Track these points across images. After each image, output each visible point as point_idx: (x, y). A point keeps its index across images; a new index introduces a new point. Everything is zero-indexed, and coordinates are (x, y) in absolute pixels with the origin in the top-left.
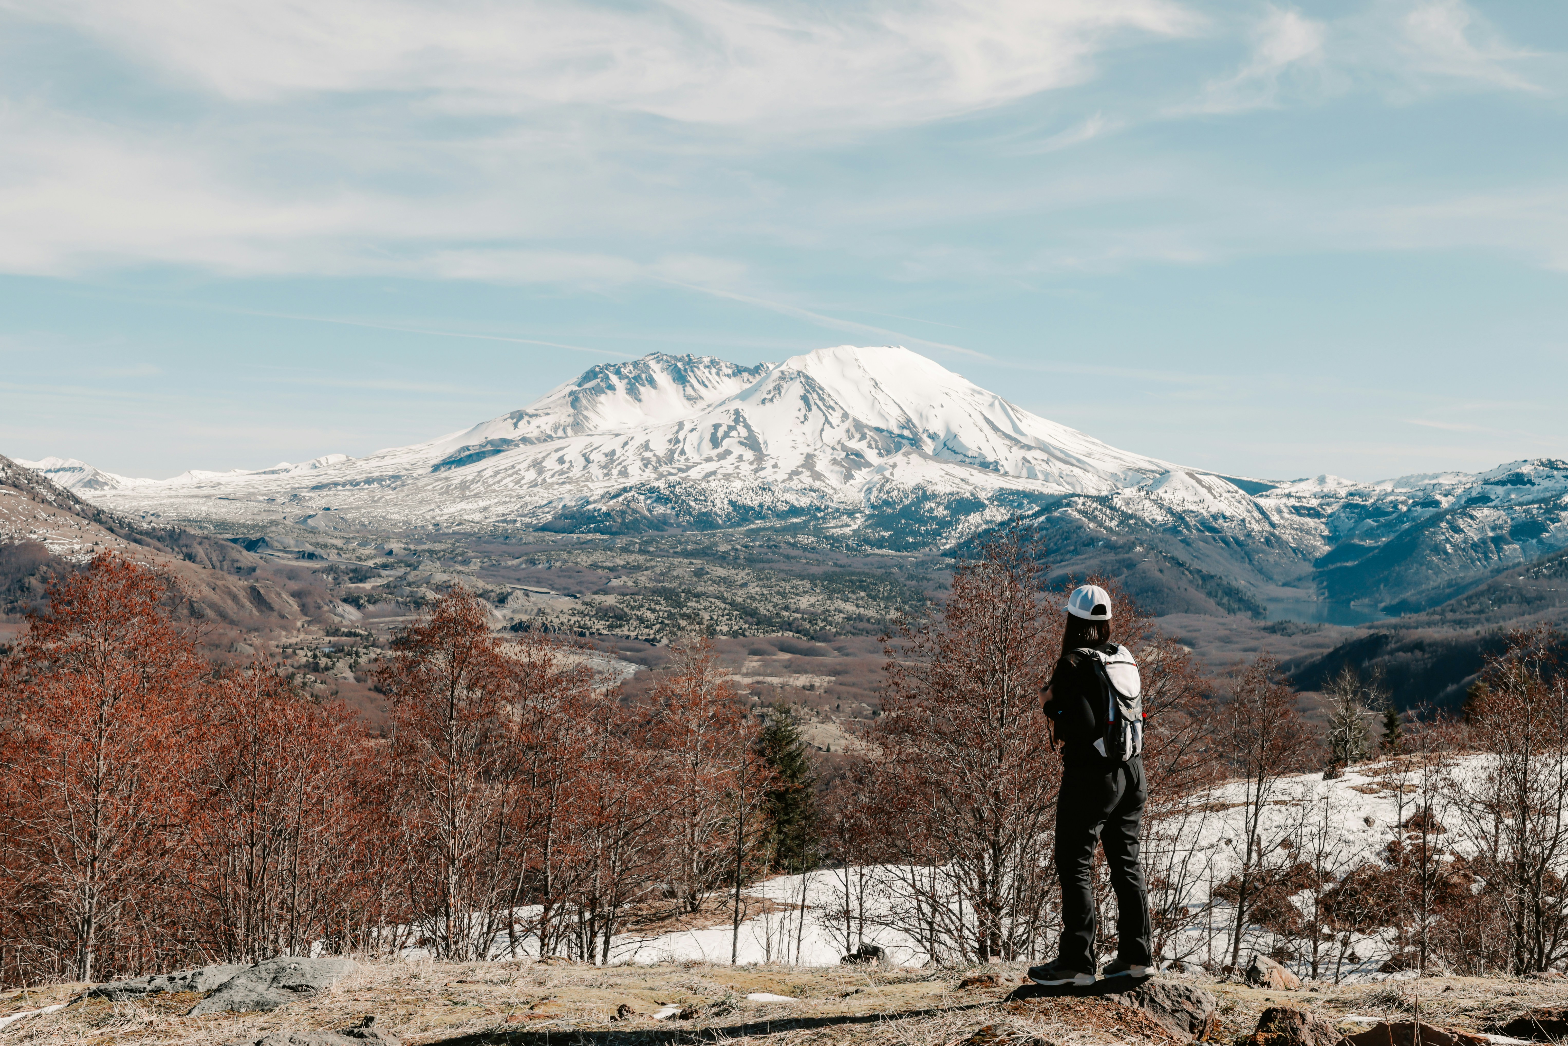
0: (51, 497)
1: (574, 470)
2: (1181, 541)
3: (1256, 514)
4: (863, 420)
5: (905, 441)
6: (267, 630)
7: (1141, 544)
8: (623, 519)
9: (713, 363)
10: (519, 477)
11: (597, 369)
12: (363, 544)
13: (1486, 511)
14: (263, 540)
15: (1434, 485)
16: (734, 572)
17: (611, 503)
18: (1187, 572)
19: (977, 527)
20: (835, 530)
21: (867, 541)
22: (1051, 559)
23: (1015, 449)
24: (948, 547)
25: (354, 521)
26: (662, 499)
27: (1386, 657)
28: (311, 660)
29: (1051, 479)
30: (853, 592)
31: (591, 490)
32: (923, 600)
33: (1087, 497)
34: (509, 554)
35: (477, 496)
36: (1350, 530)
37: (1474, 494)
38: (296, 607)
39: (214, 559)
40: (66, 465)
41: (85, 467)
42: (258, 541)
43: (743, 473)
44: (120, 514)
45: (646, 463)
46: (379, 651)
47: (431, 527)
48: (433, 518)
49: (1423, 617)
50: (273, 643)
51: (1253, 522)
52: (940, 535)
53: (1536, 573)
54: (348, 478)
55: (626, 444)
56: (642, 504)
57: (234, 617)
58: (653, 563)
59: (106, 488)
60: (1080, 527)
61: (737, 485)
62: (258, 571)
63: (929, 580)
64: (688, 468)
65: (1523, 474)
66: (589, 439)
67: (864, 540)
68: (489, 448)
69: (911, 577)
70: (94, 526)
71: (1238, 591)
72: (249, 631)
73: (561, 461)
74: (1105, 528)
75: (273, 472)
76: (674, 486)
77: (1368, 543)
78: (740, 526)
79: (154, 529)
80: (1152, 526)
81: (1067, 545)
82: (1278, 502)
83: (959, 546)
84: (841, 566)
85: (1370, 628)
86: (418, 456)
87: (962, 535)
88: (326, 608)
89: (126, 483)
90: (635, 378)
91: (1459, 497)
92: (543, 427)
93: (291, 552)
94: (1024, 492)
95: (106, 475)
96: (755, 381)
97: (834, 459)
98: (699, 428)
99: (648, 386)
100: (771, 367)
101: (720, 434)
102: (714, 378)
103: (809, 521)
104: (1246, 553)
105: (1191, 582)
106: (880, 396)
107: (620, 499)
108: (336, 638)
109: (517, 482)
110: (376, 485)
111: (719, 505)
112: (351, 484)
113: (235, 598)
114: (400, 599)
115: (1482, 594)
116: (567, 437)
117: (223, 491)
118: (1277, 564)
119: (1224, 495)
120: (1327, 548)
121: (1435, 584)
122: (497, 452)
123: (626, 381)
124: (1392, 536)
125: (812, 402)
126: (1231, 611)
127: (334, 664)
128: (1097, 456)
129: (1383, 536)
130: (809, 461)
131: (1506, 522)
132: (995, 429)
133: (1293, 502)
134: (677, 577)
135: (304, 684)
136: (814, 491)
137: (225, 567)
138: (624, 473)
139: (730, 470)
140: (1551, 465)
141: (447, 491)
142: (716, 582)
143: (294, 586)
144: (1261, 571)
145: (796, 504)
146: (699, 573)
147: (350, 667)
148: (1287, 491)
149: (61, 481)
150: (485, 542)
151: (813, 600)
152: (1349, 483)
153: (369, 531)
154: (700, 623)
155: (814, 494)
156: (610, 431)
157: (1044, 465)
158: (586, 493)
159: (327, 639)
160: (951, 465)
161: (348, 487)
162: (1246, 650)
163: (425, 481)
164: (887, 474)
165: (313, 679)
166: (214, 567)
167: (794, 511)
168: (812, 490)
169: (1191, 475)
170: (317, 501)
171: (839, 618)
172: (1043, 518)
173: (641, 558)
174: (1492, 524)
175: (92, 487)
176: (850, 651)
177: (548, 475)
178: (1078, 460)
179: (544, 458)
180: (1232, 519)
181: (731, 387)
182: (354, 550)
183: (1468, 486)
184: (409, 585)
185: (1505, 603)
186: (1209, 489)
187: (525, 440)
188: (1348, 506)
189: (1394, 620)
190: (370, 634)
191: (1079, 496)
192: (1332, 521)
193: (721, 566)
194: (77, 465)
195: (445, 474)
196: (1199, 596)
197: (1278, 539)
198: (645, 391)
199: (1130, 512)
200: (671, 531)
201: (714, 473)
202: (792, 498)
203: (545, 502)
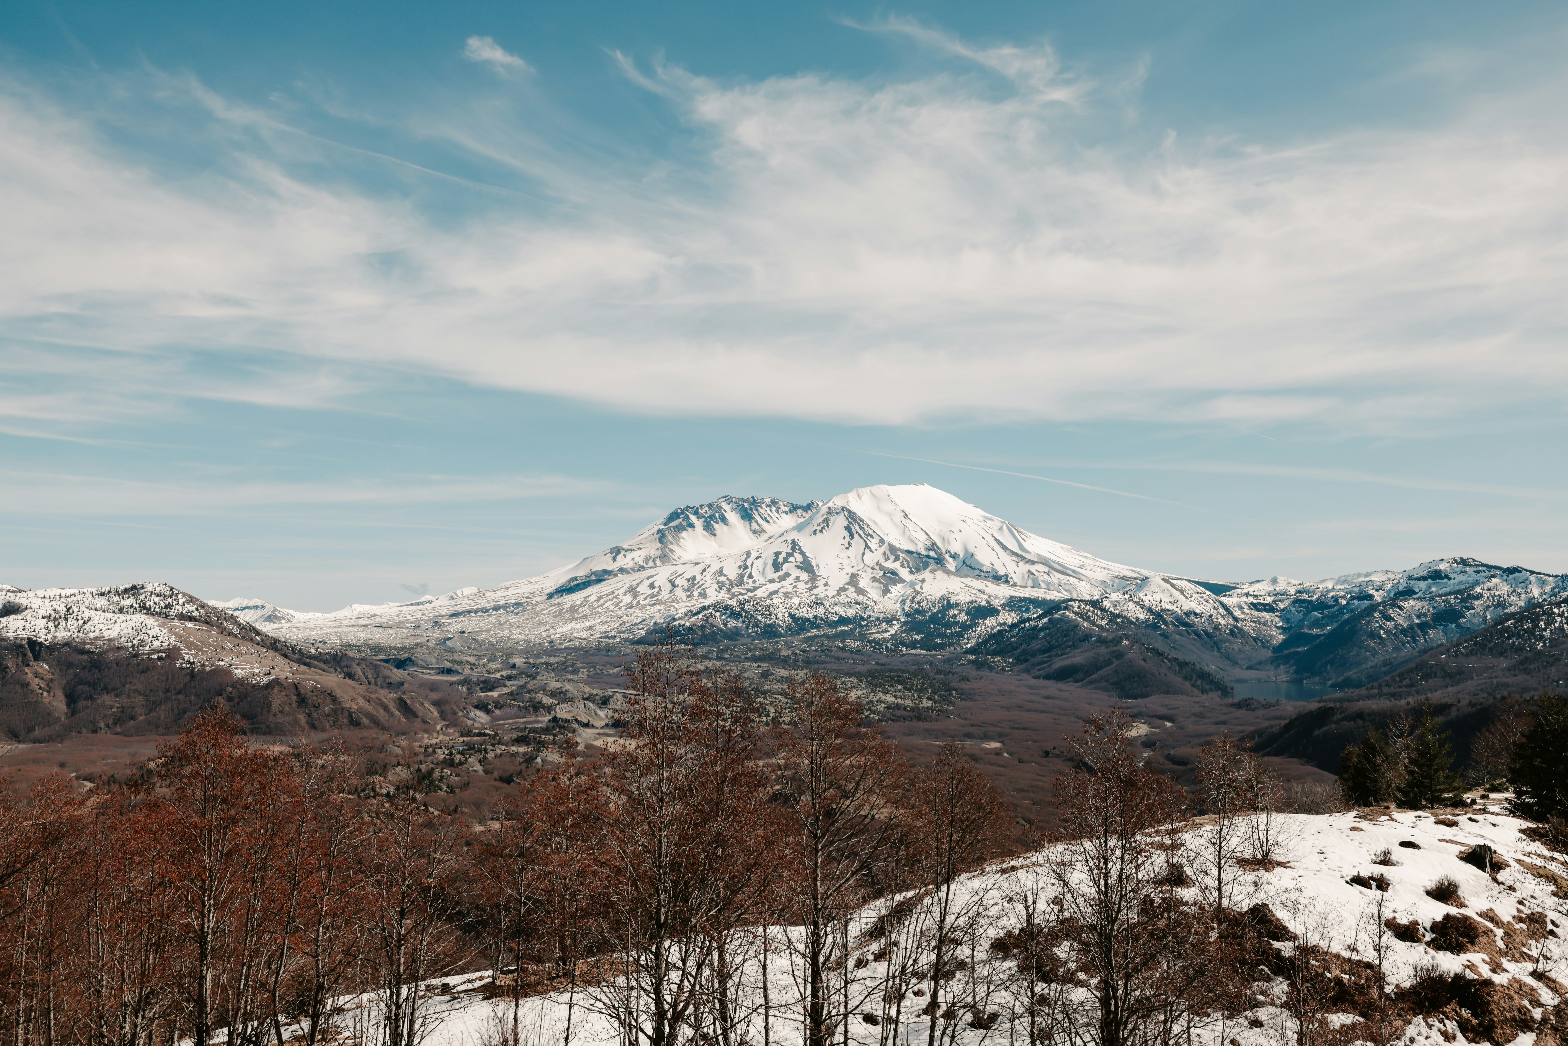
0: (236, 631)
1: (663, 593)
2: (1160, 635)
3: (1221, 611)
4: (897, 544)
5: (931, 561)
6: (412, 733)
7: (1127, 639)
8: (703, 632)
9: (774, 503)
10: (618, 601)
11: (679, 511)
12: (492, 660)
13: (1412, 602)
14: (409, 659)
15: (1367, 582)
16: (793, 672)
17: (693, 619)
18: (1166, 661)
19: (992, 629)
20: (876, 635)
21: (903, 644)
22: (1053, 653)
23: (1021, 564)
24: (969, 646)
25: (484, 641)
26: (734, 615)
27: (1333, 726)
28: (447, 757)
29: (1052, 588)
30: (892, 686)
31: (677, 609)
32: (950, 690)
33: (1082, 601)
34: (610, 664)
35: (584, 617)
36: (1300, 621)
37: (1401, 588)
38: (436, 714)
39: (370, 676)
40: (250, 604)
41: (266, 605)
42: (406, 660)
43: (800, 591)
44: (293, 642)
45: (721, 586)
46: (503, 747)
47: (547, 644)
48: (549, 636)
49: (1363, 691)
50: (417, 744)
51: (1219, 617)
52: (962, 636)
53: (1455, 652)
54: (479, 606)
55: (704, 570)
56: (718, 619)
57: (386, 724)
58: (728, 668)
59: (283, 621)
60: (1077, 626)
61: (796, 600)
62: (406, 685)
63: (954, 674)
64: (755, 589)
65: (1440, 570)
66: (674, 568)
67: (900, 643)
68: (593, 578)
69: (939, 672)
70: (271, 653)
71: (1209, 675)
72: (398, 735)
73: (652, 586)
74: (1097, 626)
75: (419, 604)
76: (744, 604)
77: (1315, 631)
78: (799, 634)
79: (320, 653)
80: (1137, 623)
81: (1067, 641)
82: (1239, 600)
83: (978, 645)
84: (882, 665)
85: (1319, 702)
86: (536, 586)
87: (981, 636)
88: (460, 714)
89: (299, 617)
90: (710, 517)
91: (1389, 591)
92: (637, 559)
93: (433, 669)
94: (1030, 599)
95: (283, 611)
96: (807, 516)
97: (874, 577)
98: (763, 556)
99: (721, 524)
100: (820, 504)
101: (780, 560)
102: (774, 515)
103: (855, 629)
104: (1215, 643)
105: (1170, 668)
106: (909, 525)
107: (700, 616)
108: (469, 738)
109: (617, 605)
110: (502, 611)
111: (781, 618)
112: (482, 611)
113: (386, 708)
114: (521, 704)
115: (1411, 671)
116: (656, 566)
117: (378, 620)
118: (1240, 651)
119: (1194, 596)
120: (1282, 637)
121: (1373, 664)
122: (599, 581)
123: (703, 519)
124: (1335, 625)
125: (854, 531)
126: (1203, 691)
127: (466, 759)
128: (1088, 567)
129: (1328, 626)
130: (854, 580)
131: (1429, 611)
132: (1005, 548)
133: (1251, 599)
134: (748, 678)
135: (442, 777)
136: (859, 604)
137: (379, 683)
138: (703, 595)
139: (789, 589)
140: (1463, 562)
141: (560, 614)
142: (779, 681)
143: (434, 696)
144: (1228, 657)
145: (844, 615)
146: (766, 675)
147: (480, 762)
148: (1246, 591)
149: (244, 617)
150: (592, 655)
151: (859, 693)
152: (1297, 582)
153: (497, 649)
154: (767, 715)
155: (858, 606)
156: (691, 561)
157: (1046, 576)
158: (673, 612)
159: (462, 739)
160: (970, 579)
161: (479, 614)
162: (1217, 723)
163: (542, 606)
164: (918, 588)
165: (449, 772)
166: (369, 683)
167: (843, 621)
168: (856, 603)
169: (1166, 580)
170: (454, 626)
171: (881, 707)
172: (1046, 620)
173: (718, 664)
174: (1417, 613)
175: (271, 621)
176: (891, 734)
177: (641, 598)
178: (1074, 571)
179: (638, 585)
180: (1201, 615)
181: (788, 521)
182: (484, 665)
183: (1396, 582)
184: (529, 692)
185: (1431, 678)
186: (1182, 591)
187: (622, 570)
188: (1297, 601)
189: (1339, 695)
190: (497, 734)
191: (1075, 600)
192: (1285, 615)
193: (783, 668)
194: (259, 604)
195: (558, 601)
196: (1176, 680)
197: (1240, 630)
198: (718, 527)
199: (1117, 612)
200: (742, 640)
201: (776, 592)
202: (840, 610)
203: (639, 620)
